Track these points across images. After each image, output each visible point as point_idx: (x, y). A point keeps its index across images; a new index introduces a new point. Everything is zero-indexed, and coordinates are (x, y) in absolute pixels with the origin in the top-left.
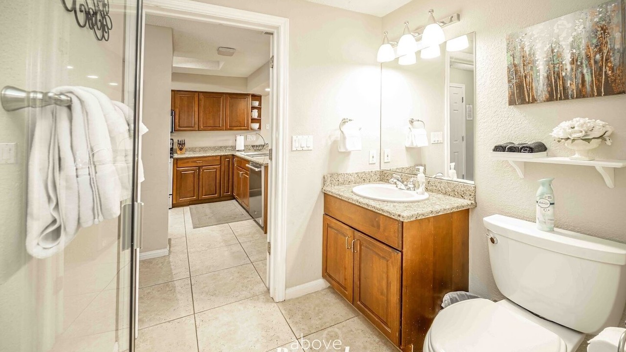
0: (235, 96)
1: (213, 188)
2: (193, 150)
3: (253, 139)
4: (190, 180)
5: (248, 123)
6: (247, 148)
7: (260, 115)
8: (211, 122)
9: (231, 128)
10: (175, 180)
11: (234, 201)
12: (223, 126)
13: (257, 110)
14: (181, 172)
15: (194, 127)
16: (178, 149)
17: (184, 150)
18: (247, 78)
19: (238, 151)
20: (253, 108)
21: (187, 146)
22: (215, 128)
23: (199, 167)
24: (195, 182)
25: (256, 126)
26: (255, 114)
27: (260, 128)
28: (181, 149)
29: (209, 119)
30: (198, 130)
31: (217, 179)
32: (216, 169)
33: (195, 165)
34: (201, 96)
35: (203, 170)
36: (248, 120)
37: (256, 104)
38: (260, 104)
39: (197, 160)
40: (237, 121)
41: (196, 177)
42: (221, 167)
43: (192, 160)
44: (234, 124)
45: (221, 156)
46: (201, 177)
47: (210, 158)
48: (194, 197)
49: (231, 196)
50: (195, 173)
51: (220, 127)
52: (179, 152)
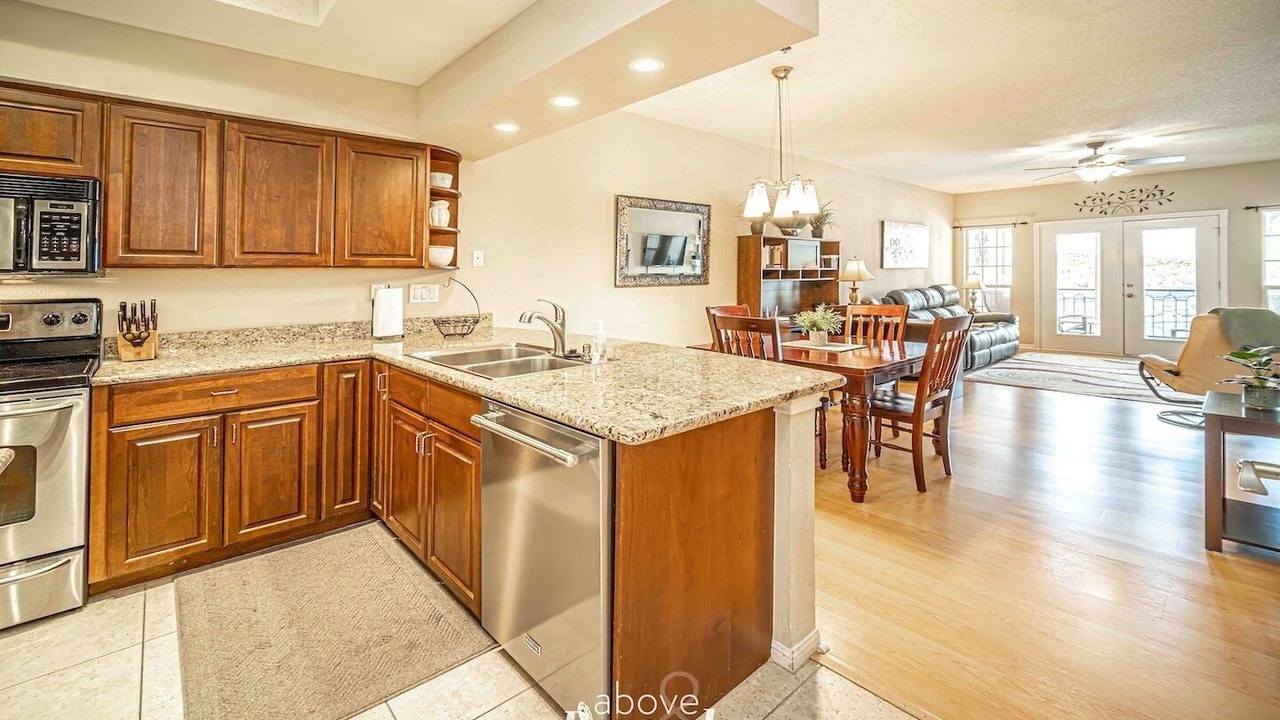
0: (371, 148)
1: (287, 493)
2: (196, 341)
3: (431, 297)
4: (180, 474)
5: (418, 243)
6: (413, 330)
7: (454, 221)
8: (275, 236)
9: (357, 260)
10: (101, 480)
11: (374, 527)
12: (324, 249)
13: (447, 204)
14: (132, 443)
15: (200, 251)
16: (121, 341)
17: (150, 348)
18: (417, 89)
19: (380, 339)
20: (436, 194)
21: (165, 325)
22: (292, 258)
23: (225, 416)
24: (205, 476)
25: (441, 254)
26: (440, 215)
27: (454, 263)
28: (137, 342)
29: (267, 221)
30: (221, 265)
31: (305, 457)
32: (303, 416)
33: (203, 408)
34: (232, 134)
35: (243, 425)
36: (418, 234)
37: (444, 181)
38: (455, 184)
39: (212, 384)
40: (379, 236)
41: (210, 456)
42: (320, 407)
43: (189, 388)
44: (367, 247)
45: (321, 365)
46: (231, 452)
47: (273, 376)
48: (199, 536)
49: (364, 510)
50: (207, 440)
51: (313, 254)
52: (127, 352)
